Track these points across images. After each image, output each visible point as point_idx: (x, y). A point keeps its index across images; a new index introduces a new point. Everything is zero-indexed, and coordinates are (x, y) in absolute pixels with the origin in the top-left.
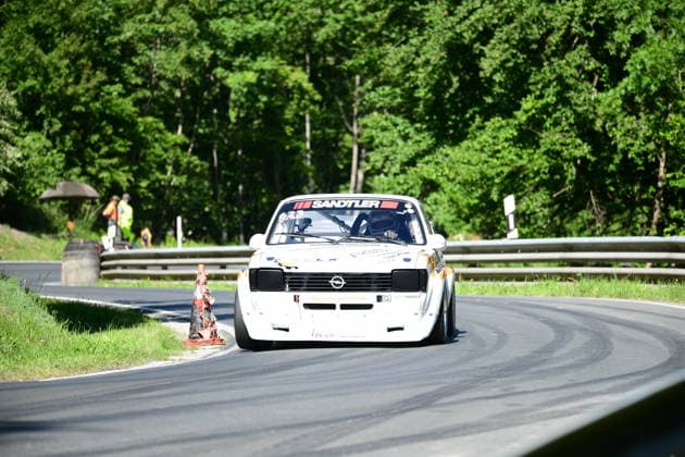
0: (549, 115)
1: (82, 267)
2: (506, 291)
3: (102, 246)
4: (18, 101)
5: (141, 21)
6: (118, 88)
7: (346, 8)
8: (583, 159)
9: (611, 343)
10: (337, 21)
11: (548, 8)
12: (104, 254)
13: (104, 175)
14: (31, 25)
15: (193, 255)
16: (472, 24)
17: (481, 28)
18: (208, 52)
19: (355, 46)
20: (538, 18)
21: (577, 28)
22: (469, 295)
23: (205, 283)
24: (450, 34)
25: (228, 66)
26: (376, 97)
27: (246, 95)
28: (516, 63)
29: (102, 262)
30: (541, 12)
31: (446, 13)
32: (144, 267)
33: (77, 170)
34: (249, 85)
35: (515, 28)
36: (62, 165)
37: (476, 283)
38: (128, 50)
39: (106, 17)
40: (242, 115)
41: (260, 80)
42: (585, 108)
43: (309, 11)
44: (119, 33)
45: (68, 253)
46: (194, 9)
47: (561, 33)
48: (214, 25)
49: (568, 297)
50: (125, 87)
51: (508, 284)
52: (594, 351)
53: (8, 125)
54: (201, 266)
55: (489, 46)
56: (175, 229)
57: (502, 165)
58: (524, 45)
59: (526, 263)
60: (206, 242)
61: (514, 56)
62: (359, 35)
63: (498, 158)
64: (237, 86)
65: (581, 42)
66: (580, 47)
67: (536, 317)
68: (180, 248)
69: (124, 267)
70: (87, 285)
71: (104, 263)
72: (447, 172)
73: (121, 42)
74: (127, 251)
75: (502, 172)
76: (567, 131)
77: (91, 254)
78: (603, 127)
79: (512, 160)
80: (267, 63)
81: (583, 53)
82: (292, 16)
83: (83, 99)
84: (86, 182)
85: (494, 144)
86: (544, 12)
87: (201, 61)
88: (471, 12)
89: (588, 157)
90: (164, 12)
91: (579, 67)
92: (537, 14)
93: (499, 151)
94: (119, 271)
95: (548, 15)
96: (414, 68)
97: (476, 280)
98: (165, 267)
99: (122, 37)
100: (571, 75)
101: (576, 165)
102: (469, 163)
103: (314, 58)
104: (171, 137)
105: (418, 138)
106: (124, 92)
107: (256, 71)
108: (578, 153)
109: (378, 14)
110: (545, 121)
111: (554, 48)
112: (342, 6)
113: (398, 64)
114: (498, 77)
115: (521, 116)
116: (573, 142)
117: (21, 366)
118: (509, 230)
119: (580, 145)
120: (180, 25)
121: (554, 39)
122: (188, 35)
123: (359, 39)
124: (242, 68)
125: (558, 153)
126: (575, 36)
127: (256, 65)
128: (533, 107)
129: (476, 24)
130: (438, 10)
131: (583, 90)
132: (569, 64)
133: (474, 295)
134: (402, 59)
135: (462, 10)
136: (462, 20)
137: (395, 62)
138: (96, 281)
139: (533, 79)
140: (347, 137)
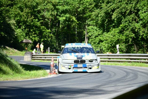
0: (126, 28)
1: (28, 57)
3: (33, 53)
4: (16, 22)
5: (42, 6)
6: (37, 20)
7: (85, 4)
8: (133, 37)
9: (138, 76)
10: (83, 7)
11: (127, 5)
12: (33, 55)
13: (33, 38)
14: (19, 6)
15: (51, 55)
16: (110, 8)
17: (113, 9)
18: (56, 13)
19: (86, 12)
21: (133, 10)
22: (109, 65)
23: (53, 61)
24: (106, 10)
25: (60, 16)
26: (91, 23)
27: (63, 22)
28: (119, 17)
29: (32, 56)
30: (125, 6)
31: (105, 6)
32: (41, 58)
33: (28, 37)
34: (64, 20)
35: (120, 9)
36: (25, 36)
37: (110, 63)
38: (39, 12)
39: (34, 5)
40: (62, 26)
41: (66, 19)
42: (133, 27)
43: (77, 5)
44: (37, 8)
45: (25, 54)
46: (53, 4)
47: (129, 11)
48: (57, 7)
49: (129, 66)
50: (38, 20)
51: (117, 63)
52: (134, 78)
53: (14, 27)
54: (52, 58)
55: (114, 13)
56: (48, 50)
58: (121, 13)
59: (121, 59)
60: (54, 53)
61: (118, 15)
62: (87, 10)
63: (115, 37)
64: (61, 20)
65: (134, 13)
66: (133, 14)
67: (122, 70)
68: (49, 54)
69: (37, 57)
70: (29, 61)
71: (33, 57)
72: (105, 38)
73: (38, 10)
74: (38, 54)
75: (116, 40)
76: (130, 31)
77: (30, 55)
78: (138, 31)
79: (118, 37)
80: (68, 15)
82: (73, 5)
83: (29, 22)
84: (30, 39)
85: (114, 33)
87: (54, 15)
88: (111, 6)
89: (134, 37)
90: (47, 4)
91: (133, 18)
92: (124, 7)
93: (115, 35)
94: (36, 58)
95: (127, 7)
96: (98, 17)
98: (45, 58)
99: (38, 9)
100: (131, 20)
101: (132, 38)
102: (109, 37)
103: (78, 15)
104: (48, 31)
105: (99, 31)
107: (66, 17)
108: (132, 36)
109: (91, 6)
110: (125, 29)
111: (128, 14)
112: (84, 4)
113: (94, 16)
114: (115, 19)
115: (120, 28)
117: (14, 78)
118: (118, 52)
119: (132, 34)
120: (50, 7)
121: (128, 12)
122: (52, 9)
123: (87, 11)
124: (62, 16)
125: (128, 36)
126: (132, 11)
127: (66, 16)
128: (123, 26)
129: (112, 8)
130: (103, 5)
131: (133, 23)
132: (131, 17)
133: (110, 65)
134: (95, 15)
135: (109, 5)
136: (108, 7)
137: (94, 15)
138: (31, 60)
139: (123, 20)
140: (84, 31)
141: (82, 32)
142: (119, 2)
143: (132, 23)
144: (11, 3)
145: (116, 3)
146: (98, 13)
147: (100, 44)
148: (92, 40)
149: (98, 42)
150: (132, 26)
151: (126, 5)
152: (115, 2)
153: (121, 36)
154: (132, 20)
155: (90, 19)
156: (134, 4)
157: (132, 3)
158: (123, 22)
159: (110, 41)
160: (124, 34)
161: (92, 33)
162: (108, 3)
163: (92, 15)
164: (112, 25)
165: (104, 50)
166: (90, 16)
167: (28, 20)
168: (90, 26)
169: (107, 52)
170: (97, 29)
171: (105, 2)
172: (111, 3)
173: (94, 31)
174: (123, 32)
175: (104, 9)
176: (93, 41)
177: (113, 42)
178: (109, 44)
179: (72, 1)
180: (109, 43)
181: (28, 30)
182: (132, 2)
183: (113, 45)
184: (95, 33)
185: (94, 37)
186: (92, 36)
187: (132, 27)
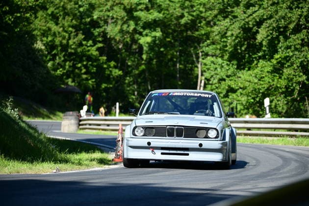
0: (288, 61)
1: (71, 124)
2: (263, 142)
3: (81, 115)
4: (46, 47)
5: (101, 11)
6: (90, 42)
7: (196, 10)
8: (303, 82)
12: (81, 118)
14: (50, 13)
15: (121, 120)
16: (254, 18)
17: (258, 20)
18: (132, 27)
19: (200, 26)
20: (284, 17)
22: (246, 143)
24: (243, 22)
25: (141, 34)
26: (210, 49)
28: (272, 37)
30: (286, 14)
31: (242, 12)
32: (99, 125)
35: (274, 21)
38: (95, 24)
40: (148, 57)
41: (154, 41)
42: (302, 59)
43: (177, 10)
44: (90, 17)
45: (65, 117)
46: (125, 7)
47: (295, 23)
48: (135, 14)
49: (292, 146)
50: (93, 42)
51: (265, 138)
52: (299, 171)
54: (120, 125)
55: (262, 28)
56: (116, 108)
57: (265, 84)
58: (277, 29)
59: (275, 129)
61: (271, 34)
62: (202, 22)
63: (263, 81)
64: (144, 44)
65: (305, 28)
66: (304, 30)
67: (275, 154)
68: (117, 117)
69: (90, 125)
70: (73, 132)
71: (81, 123)
72: (240, 84)
73: (92, 21)
74: (92, 117)
75: (264, 87)
76: (296, 70)
77: (75, 118)
79: (269, 82)
81: (305, 33)
83: (73, 47)
84: (75, 85)
85: (261, 74)
86: (287, 14)
87: (128, 31)
88: (254, 13)
89: (305, 81)
91: (303, 40)
92: (284, 15)
93: (264, 77)
94: (88, 126)
95: (289, 15)
96: (226, 37)
97: (250, 136)
98: (108, 125)
100: (298, 44)
101: (300, 85)
102: (250, 81)
105: (228, 68)
106: (93, 44)
107: (152, 37)
108: (300, 79)
109: (211, 12)
110: (285, 64)
111: (291, 30)
112: (194, 9)
113: (218, 34)
114: (264, 43)
116: (299, 75)
118: (266, 114)
119: (302, 76)
120: (118, 14)
121: (292, 26)
122: (122, 19)
123: (202, 24)
124: (147, 35)
125: (292, 79)
126: (302, 25)
127: (154, 34)
128: (280, 57)
129: (256, 18)
130: (238, 11)
131: (304, 51)
132: (298, 38)
133: (249, 143)
134: (219, 32)
135: (250, 11)
136: (249, 16)
137: (216, 33)
138: (77, 130)
139: (280, 45)
140: (196, 69)
141: (192, 70)
142: (273, 4)
143: (302, 52)
144: (34, 3)
145: (265, 6)
146: (226, 28)
147: (228, 98)
148: (212, 88)
149: (224, 92)
150: (301, 57)
151: (287, 11)
152: (263, 4)
153: (276, 80)
154: (302, 45)
155: (208, 41)
156: (305, 10)
157: (302, 8)
158: (280, 48)
159: (252, 91)
160: (282, 74)
161: (213, 73)
162: (248, 6)
163: (213, 32)
164: (256, 56)
165: (238, 109)
166: (207, 36)
167: (71, 42)
168: (209, 58)
169: (246, 114)
170: (223, 63)
171: (241, 5)
172: (255, 7)
173: (216, 69)
174: (280, 70)
175: (238, 19)
176: (214, 89)
177: (259, 93)
178: (249, 98)
179: (168, 2)
180: (250, 94)
181: (71, 65)
182: (300, 6)
183: (258, 99)
184: (218, 72)
185: (216, 81)
186: (212, 79)
187: (300, 60)
